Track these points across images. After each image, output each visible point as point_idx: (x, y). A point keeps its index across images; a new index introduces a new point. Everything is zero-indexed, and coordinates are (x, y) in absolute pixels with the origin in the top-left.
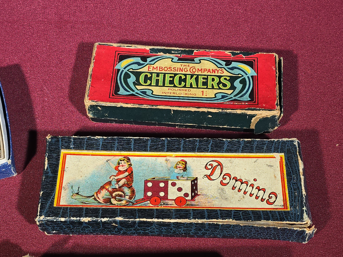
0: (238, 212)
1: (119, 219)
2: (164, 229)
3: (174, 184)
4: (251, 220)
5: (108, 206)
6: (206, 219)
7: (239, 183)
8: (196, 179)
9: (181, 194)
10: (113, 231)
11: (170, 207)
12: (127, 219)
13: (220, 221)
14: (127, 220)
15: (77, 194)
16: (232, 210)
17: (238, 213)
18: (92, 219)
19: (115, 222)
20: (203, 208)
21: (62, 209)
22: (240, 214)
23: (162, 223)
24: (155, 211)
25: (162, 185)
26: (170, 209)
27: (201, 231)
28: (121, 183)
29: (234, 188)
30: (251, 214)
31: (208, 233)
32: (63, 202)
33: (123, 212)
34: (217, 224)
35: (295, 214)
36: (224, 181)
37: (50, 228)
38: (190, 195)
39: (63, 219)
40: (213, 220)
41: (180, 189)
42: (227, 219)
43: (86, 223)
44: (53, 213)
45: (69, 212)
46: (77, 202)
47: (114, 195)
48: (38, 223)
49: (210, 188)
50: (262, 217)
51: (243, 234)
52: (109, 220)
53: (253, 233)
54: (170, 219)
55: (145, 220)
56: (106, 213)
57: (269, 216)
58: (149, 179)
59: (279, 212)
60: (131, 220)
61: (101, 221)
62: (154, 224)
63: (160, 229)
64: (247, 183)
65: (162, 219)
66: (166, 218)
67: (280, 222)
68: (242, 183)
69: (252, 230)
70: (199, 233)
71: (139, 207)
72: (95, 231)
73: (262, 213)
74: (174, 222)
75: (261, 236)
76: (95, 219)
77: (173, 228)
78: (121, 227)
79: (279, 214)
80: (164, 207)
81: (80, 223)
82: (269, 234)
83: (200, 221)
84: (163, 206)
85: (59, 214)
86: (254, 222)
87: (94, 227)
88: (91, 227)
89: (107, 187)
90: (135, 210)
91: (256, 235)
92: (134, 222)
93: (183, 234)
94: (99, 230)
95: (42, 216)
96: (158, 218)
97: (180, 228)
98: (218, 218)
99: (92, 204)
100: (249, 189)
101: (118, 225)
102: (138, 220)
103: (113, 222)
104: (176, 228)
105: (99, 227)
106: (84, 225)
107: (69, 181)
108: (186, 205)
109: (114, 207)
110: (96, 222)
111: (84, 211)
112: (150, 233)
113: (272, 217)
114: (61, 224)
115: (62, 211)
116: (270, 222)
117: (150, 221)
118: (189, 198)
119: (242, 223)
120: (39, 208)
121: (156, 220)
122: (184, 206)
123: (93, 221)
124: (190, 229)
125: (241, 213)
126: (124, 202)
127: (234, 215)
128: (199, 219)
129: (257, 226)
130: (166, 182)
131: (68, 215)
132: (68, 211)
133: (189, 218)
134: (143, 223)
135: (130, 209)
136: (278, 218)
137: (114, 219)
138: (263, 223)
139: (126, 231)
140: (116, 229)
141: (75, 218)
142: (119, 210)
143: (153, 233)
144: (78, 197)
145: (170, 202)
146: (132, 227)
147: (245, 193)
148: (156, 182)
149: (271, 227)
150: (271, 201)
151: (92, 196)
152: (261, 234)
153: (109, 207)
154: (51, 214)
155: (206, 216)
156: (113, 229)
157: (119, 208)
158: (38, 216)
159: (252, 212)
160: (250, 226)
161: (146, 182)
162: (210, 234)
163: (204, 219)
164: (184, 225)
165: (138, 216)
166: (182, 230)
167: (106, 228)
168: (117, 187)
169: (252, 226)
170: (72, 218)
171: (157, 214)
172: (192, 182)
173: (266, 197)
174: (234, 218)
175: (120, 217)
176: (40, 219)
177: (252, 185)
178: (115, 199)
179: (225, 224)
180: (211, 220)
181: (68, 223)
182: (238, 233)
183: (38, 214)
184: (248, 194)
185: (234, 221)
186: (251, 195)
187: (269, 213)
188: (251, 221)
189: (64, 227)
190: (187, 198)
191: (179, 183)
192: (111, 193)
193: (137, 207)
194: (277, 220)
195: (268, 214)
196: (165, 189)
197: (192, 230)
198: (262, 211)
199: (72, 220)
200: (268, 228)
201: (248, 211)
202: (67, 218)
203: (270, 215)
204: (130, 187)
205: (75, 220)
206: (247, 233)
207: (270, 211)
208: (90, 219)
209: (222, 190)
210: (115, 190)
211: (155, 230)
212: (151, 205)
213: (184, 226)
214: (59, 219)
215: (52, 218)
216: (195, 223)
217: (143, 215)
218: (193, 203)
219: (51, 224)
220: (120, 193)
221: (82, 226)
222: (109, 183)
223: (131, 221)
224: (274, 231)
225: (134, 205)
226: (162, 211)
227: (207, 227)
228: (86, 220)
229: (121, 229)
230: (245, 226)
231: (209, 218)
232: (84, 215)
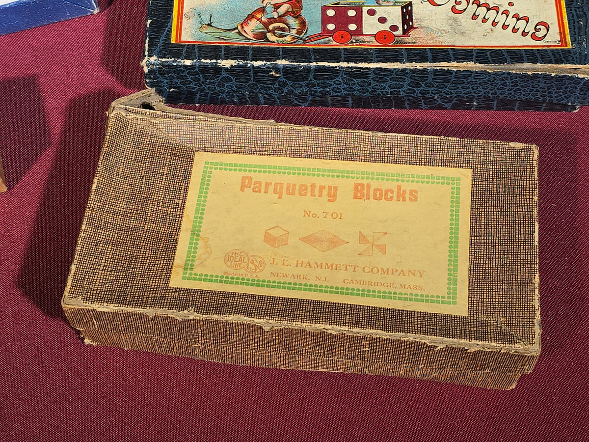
0: (484, 51)
1: (282, 63)
2: (357, 83)
3: (372, 12)
4: (506, 62)
5: (263, 44)
6: (430, 63)
7: (484, 9)
8: (410, 4)
9: (386, 27)
10: (270, 89)
11: (368, 45)
12: (295, 62)
13: (454, 66)
14: (296, 64)
15: (209, 25)
16: (472, 49)
17: (483, 53)
18: (237, 62)
19: (276, 68)
20: (424, 46)
21: (186, 46)
22: (487, 55)
23: (354, 70)
24: (342, 52)
25: (352, 13)
26: (367, 49)
27: (419, 87)
28: (282, 10)
29: (474, 17)
30: (506, 55)
31: (430, 92)
32: (186, 37)
33: (287, 53)
34: (448, 70)
35: (580, 53)
36: (458, 7)
37: (166, 81)
38: (401, 29)
39: (188, 62)
40: (443, 64)
41: (382, 20)
42: (466, 62)
43: (226, 69)
44: (170, 52)
45: (197, 52)
46: (209, 37)
47: (271, 27)
48: (146, 70)
49: (434, 18)
50: (525, 59)
51: (491, 92)
52: (265, 65)
53: (507, 88)
54: (368, 63)
55: (326, 64)
56: (258, 54)
57: (537, 57)
58: (328, 4)
59: (552, 51)
60: (302, 64)
61: (253, 66)
62: (341, 73)
63: (349, 85)
64: (497, 9)
65: (355, 63)
66: (361, 61)
67: (555, 65)
68: (488, 9)
69: (506, 83)
70: (415, 92)
71: (314, 45)
72: (241, 88)
73: (524, 53)
74: (375, 67)
75: (520, 95)
76: (241, 62)
77: (372, 82)
78: (285, 80)
79: (553, 54)
80: (357, 45)
81: (217, 70)
82: (535, 89)
83: (419, 66)
84: (355, 44)
85: (181, 54)
86: (512, 66)
87: (239, 78)
88: (234, 80)
89: (259, 16)
90: (308, 50)
91: (513, 94)
92: (308, 69)
93: (387, 93)
94: (248, 86)
95: (153, 56)
96: (348, 62)
97: (384, 82)
98: (451, 60)
99: (235, 40)
100: (501, 18)
101: (280, 74)
102: (314, 64)
103: (272, 68)
104: (378, 81)
105: (248, 80)
106: (224, 74)
107: (193, 6)
108: (395, 43)
109: (273, 46)
110: (245, 70)
111: (223, 51)
112: (332, 92)
113: (542, 58)
114: (184, 71)
115: (185, 49)
116: (538, 65)
117: (334, 66)
118: (400, 32)
119: (490, 68)
120: (147, 45)
121: (345, 65)
122: (391, 44)
123: (238, 66)
124: (401, 83)
125: (488, 53)
126: (288, 39)
127: (477, 57)
128: (417, 62)
129: (516, 73)
130: (359, 10)
131: (197, 56)
132: (196, 50)
133: (401, 61)
134: (322, 69)
135: (299, 49)
136: (551, 60)
137: (274, 62)
138: (527, 68)
139: (292, 88)
140: (277, 83)
141: (208, 61)
142: (281, 51)
143: (338, 92)
144: (210, 30)
145: (366, 39)
146: (303, 79)
147: (494, 24)
148: (341, 11)
149: (540, 73)
150: (539, 34)
151: (234, 29)
152: (520, 90)
153: (264, 46)
154: (168, 54)
155: (430, 58)
156: (271, 84)
157: (281, 46)
158: (147, 56)
159: (508, 52)
160: (504, 73)
161: (324, 9)
162: (434, 94)
163: (427, 61)
164: (391, 75)
165: (314, 59)
166: (388, 85)
167: (259, 81)
168: (276, 16)
169: (509, 74)
170: (203, 60)
171: (346, 56)
172: (402, 8)
173: (530, 29)
174: (477, 60)
175: (284, 60)
176: (149, 62)
177: (506, 13)
178: (274, 33)
179: (462, 70)
180: (438, 64)
181: (197, 70)
182: (482, 90)
183: (146, 53)
184: (500, 25)
185: (478, 64)
186: (505, 27)
187: (536, 52)
188: (506, 64)
189: (190, 79)
190: (395, 33)
191: (381, 12)
192: (266, 25)
193: (311, 45)
194: (550, 62)
195: (535, 54)
196: (358, 20)
197: (404, 85)
198: (525, 50)
199: (202, 64)
200: (535, 76)
201: (499, 50)
202: (195, 61)
203: (538, 55)
204: (297, 16)
205: (209, 64)
206: (498, 89)
207: (538, 50)
208: (233, 62)
209: (455, 20)
210: (272, 20)
211: (342, 85)
212: (335, 43)
213: (392, 77)
214: (182, 61)
215: (170, 60)
216: (410, 70)
217: (322, 57)
218: (406, 39)
219: (168, 72)
220: (282, 25)
221: (220, 78)
222: (262, 10)
223: (302, 66)
224: (545, 83)
225: (307, 43)
226: (355, 51)
227: (431, 77)
228: (227, 63)
229: (285, 84)
230: (495, 74)
231: (434, 61)
232: (223, 57)
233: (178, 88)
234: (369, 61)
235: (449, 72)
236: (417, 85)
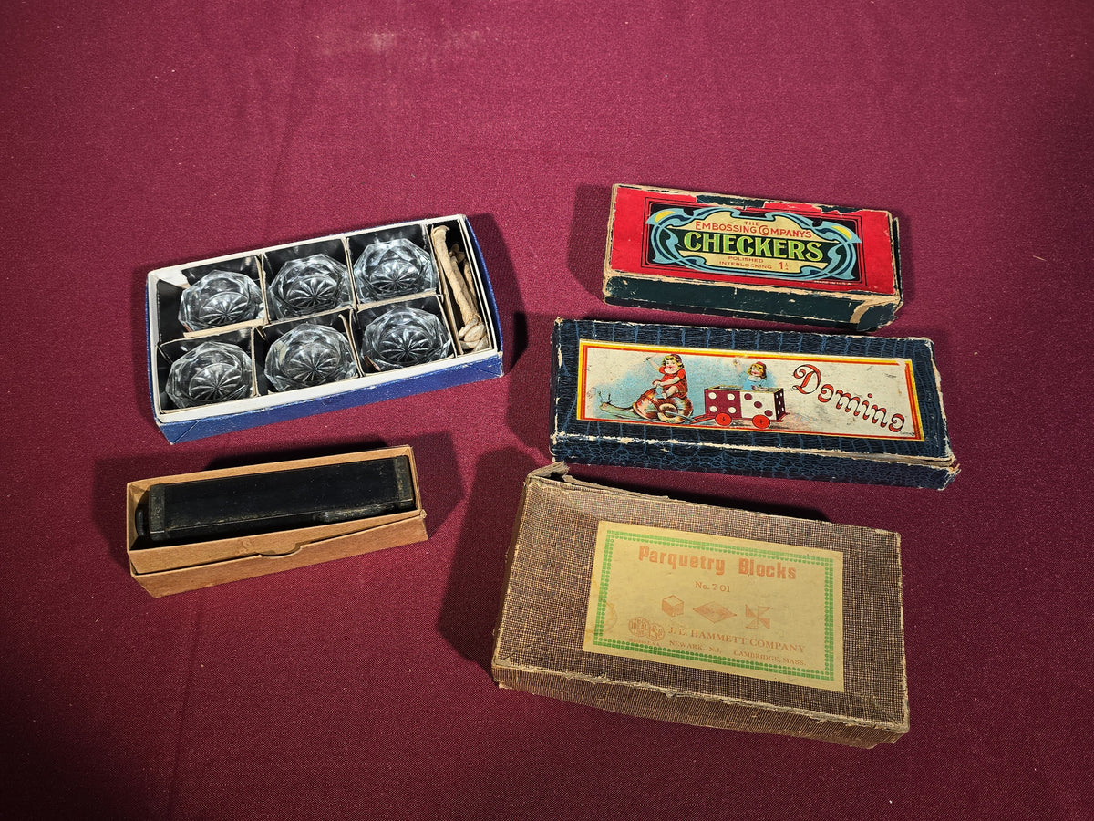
0: (848, 440)
1: (674, 442)
2: (736, 460)
3: (748, 397)
4: (868, 452)
5: (654, 423)
6: (802, 448)
7: (846, 399)
8: (782, 391)
9: (761, 412)
10: (658, 460)
11: (747, 429)
12: (684, 442)
13: (823, 452)
15: (608, 403)
16: (838, 437)
18: (634, 440)
19: (667, 446)
20: (796, 432)
21: (590, 423)
22: (851, 443)
23: (734, 451)
24: (725, 434)
25: (731, 397)
26: (746, 432)
27: (789, 466)
28: (671, 391)
29: (838, 406)
30: (868, 444)
31: (798, 471)
32: (590, 414)
33: (677, 433)
34: (817, 455)
35: (933, 447)
36: (823, 396)
37: (569, 451)
38: (774, 414)
39: (592, 438)
40: (813, 450)
41: (758, 405)
42: (833, 450)
43: (623, 446)
44: (577, 428)
45: (599, 429)
46: (608, 415)
47: (661, 407)
48: (555, 442)
49: (803, 405)
50: (885, 448)
52: (657, 443)
53: (867, 472)
54: (748, 446)
55: (711, 445)
56: (652, 432)
57: (895, 448)
58: (710, 387)
59: (908, 442)
60: (690, 444)
61: (647, 443)
62: (723, 452)
63: (729, 461)
64: (857, 399)
65: (737, 445)
66: (742, 444)
67: (911, 457)
68: (851, 399)
69: (867, 468)
70: (785, 470)
71: (700, 426)
72: (633, 459)
73: (883, 443)
74: (754, 450)
76: (638, 440)
77: (749, 460)
78: (673, 455)
79: (909, 446)
80: (737, 428)
81: (616, 444)
82: (891, 474)
83: (793, 451)
84: (735, 427)
85: (586, 430)
86: (873, 455)
87: (634, 452)
88: (628, 453)
89: (651, 396)
90: (695, 431)
92: (695, 448)
93: (760, 470)
94: (640, 458)
95: (562, 431)
96: (730, 443)
97: (760, 460)
98: (820, 447)
99: (630, 418)
100: (862, 409)
101: (669, 450)
102: (701, 444)
103: (663, 446)
104: (754, 460)
105: (641, 453)
106: (621, 448)
107: (595, 386)
108: (770, 427)
110: (640, 446)
111: (621, 429)
112: (712, 466)
113: (899, 449)
114: (587, 444)
115: (589, 426)
116: (897, 456)
117: (718, 447)
118: (773, 417)
119: (855, 456)
120: (556, 421)
121: (727, 446)
122: (767, 429)
123: (635, 443)
124: (774, 462)
125: (852, 441)
126: (677, 419)
127: (842, 445)
128: (790, 448)
129: (877, 461)
130: (737, 394)
131: (599, 432)
132: (598, 427)
133: (776, 446)
134: (707, 449)
135: (687, 429)
136: (908, 451)
137: (666, 441)
138: (887, 457)
139: (678, 461)
140: (665, 457)
141: (609, 438)
142: (671, 430)
143: (718, 466)
144: (609, 408)
145: (746, 422)
146: (689, 455)
147: (856, 413)
148: (722, 394)
149: (898, 463)
150: (896, 426)
151: (630, 408)
152: (878, 474)
154: (574, 430)
155: (802, 444)
156: (660, 457)
158: (556, 431)
159: (869, 441)
160: (866, 461)
161: (707, 392)
162: (801, 472)
163: (799, 447)
165: (701, 439)
166: (763, 463)
167: (650, 455)
168: (665, 397)
169: (870, 461)
170: (604, 437)
171: (728, 438)
172: (775, 394)
173: (888, 420)
174: (842, 448)
175: (674, 439)
176: (558, 436)
177: (866, 403)
178: (664, 413)
179: (829, 456)
180: (809, 450)
181: (598, 444)
183: (556, 429)
184: (861, 415)
185: (844, 452)
186: (865, 417)
187: (894, 443)
189: (590, 451)
190: (770, 418)
191: (756, 397)
192: (657, 405)
193: (698, 426)
194: (907, 454)
195: (893, 445)
196: (737, 403)
197: (776, 464)
198: (884, 440)
199: (604, 440)
200: (894, 465)
201: (862, 439)
202: (598, 437)
203: (896, 446)
204: (684, 398)
205: (610, 440)
206: (859, 472)
207: (896, 441)
208: (631, 440)
209: (822, 408)
210: (662, 401)
211: (722, 461)
212: (718, 425)
213: (767, 457)
214: (587, 437)
215: (576, 435)
216: (784, 453)
217: (708, 438)
218: (780, 424)
219: (573, 445)
220: (671, 406)
221: (617, 451)
222: (653, 391)
224: (901, 470)
225: (693, 423)
226: (735, 434)
227: (801, 460)
228: (625, 440)
229: (672, 458)
230: (859, 461)
231: (806, 447)
232: (621, 434)
233: (579, 456)
234: (749, 444)
235: (819, 457)
236: (789, 464)
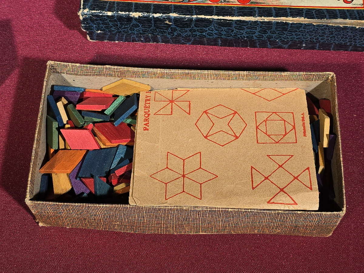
0: (311, 10)
1: (173, 15)
2: (224, 30)
4: (326, 18)
6: (274, 17)
10: (165, 32)
11: (232, 4)
12: (182, 15)
13: (290, 20)
14: (183, 16)
16: (303, 9)
17: (310, 11)
18: (143, 14)
19: (169, 19)
20: (270, 6)
21: (109, 2)
22: (313, 13)
23: (222, 21)
24: (215, 8)
26: (231, 7)
27: (266, 34)
30: (326, 13)
31: (274, 37)
33: (177, 9)
34: (286, 22)
37: (95, 26)
39: (110, 14)
40: (282, 18)
42: (298, 17)
43: (136, 19)
44: (98, 6)
45: (116, 7)
48: (81, 18)
50: (339, 16)
51: (315, 38)
52: (162, 16)
53: (326, 36)
54: (232, 17)
55: (203, 16)
56: (157, 9)
57: (347, 15)
59: (357, 11)
60: (187, 16)
61: (153, 17)
62: (213, 23)
63: (219, 31)
65: (223, 16)
66: (227, 15)
67: (359, 21)
69: (325, 32)
70: (263, 37)
71: (196, 3)
72: (146, 31)
73: (338, 12)
74: (237, 19)
75: (335, 40)
76: (146, 14)
77: (234, 29)
78: (175, 27)
79: (358, 13)
80: (224, 4)
81: (129, 19)
82: (345, 37)
83: (266, 19)
84: (223, 3)
85: (105, 8)
86: (329, 21)
87: (144, 25)
88: (141, 26)
90: (191, 7)
91: (330, 40)
92: (191, 20)
93: (244, 37)
94: (151, 30)
95: (86, 9)
96: (218, 15)
97: (242, 29)
98: (288, 16)
101: (172, 22)
102: (195, 16)
103: (167, 19)
104: (238, 29)
105: (150, 26)
106: (134, 22)
108: (250, 3)
109: (168, 3)
110: (148, 19)
111: (133, 6)
112: (207, 35)
113: (350, 16)
114: (107, 19)
115: (108, 5)
116: (348, 21)
117: (209, 18)
119: (315, 22)
120: (82, 2)
121: (216, 17)
122: (248, 4)
123: (144, 17)
124: (254, 31)
125: (314, 11)
127: (306, 14)
128: (265, 17)
129: (332, 26)
131: (116, 9)
132: (116, 5)
133: (254, 16)
134: (200, 20)
135: (186, 6)
136: (356, 17)
137: (168, 15)
138: (339, 22)
139: (180, 33)
140: (170, 29)
141: (123, 13)
142: (173, 7)
143: (211, 36)
146: (187, 26)
149: (349, 26)
152: (335, 37)
153: (161, 3)
154: (96, 8)
155: (274, 14)
156: (166, 30)
157: (173, 4)
158: (82, 9)
159: (327, 11)
160: (324, 25)
162: (276, 38)
163: (271, 16)
164: (247, 25)
165: (195, 13)
166: (245, 32)
167: (158, 27)
169: (327, 26)
170: (119, 12)
171: (217, 11)
174: (306, 16)
175: (175, 13)
179: (295, 23)
180: (279, 18)
181: (116, 19)
182: (309, 36)
183: (82, 7)
185: (306, 19)
187: (346, 11)
188: (325, 19)
189: (111, 25)
193: (194, 3)
194: (356, 19)
195: (345, 13)
197: (256, 32)
198: (339, 9)
199: (119, 15)
200: (345, 28)
201: (322, 9)
202: (114, 12)
203: (348, 14)
205: (124, 15)
206: (320, 36)
207: (348, 10)
208: (140, 14)
211: (214, 31)
212: (210, 2)
213: (248, 26)
214: (106, 13)
215: (98, 11)
216: (260, 22)
217: (200, 12)
218: (258, 0)
219: (96, 20)
221: (131, 25)
223: (187, 17)
224: (352, 32)
225: (191, 2)
226: (223, 8)
227: (274, 27)
228: (136, 15)
229: (175, 30)
230: (318, 26)
231: (277, 16)
232: (134, 10)
233: (104, 30)
234: (233, 15)
235: (287, 24)
236: (265, 32)
